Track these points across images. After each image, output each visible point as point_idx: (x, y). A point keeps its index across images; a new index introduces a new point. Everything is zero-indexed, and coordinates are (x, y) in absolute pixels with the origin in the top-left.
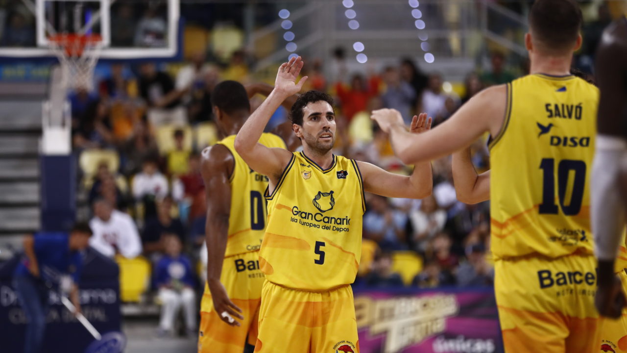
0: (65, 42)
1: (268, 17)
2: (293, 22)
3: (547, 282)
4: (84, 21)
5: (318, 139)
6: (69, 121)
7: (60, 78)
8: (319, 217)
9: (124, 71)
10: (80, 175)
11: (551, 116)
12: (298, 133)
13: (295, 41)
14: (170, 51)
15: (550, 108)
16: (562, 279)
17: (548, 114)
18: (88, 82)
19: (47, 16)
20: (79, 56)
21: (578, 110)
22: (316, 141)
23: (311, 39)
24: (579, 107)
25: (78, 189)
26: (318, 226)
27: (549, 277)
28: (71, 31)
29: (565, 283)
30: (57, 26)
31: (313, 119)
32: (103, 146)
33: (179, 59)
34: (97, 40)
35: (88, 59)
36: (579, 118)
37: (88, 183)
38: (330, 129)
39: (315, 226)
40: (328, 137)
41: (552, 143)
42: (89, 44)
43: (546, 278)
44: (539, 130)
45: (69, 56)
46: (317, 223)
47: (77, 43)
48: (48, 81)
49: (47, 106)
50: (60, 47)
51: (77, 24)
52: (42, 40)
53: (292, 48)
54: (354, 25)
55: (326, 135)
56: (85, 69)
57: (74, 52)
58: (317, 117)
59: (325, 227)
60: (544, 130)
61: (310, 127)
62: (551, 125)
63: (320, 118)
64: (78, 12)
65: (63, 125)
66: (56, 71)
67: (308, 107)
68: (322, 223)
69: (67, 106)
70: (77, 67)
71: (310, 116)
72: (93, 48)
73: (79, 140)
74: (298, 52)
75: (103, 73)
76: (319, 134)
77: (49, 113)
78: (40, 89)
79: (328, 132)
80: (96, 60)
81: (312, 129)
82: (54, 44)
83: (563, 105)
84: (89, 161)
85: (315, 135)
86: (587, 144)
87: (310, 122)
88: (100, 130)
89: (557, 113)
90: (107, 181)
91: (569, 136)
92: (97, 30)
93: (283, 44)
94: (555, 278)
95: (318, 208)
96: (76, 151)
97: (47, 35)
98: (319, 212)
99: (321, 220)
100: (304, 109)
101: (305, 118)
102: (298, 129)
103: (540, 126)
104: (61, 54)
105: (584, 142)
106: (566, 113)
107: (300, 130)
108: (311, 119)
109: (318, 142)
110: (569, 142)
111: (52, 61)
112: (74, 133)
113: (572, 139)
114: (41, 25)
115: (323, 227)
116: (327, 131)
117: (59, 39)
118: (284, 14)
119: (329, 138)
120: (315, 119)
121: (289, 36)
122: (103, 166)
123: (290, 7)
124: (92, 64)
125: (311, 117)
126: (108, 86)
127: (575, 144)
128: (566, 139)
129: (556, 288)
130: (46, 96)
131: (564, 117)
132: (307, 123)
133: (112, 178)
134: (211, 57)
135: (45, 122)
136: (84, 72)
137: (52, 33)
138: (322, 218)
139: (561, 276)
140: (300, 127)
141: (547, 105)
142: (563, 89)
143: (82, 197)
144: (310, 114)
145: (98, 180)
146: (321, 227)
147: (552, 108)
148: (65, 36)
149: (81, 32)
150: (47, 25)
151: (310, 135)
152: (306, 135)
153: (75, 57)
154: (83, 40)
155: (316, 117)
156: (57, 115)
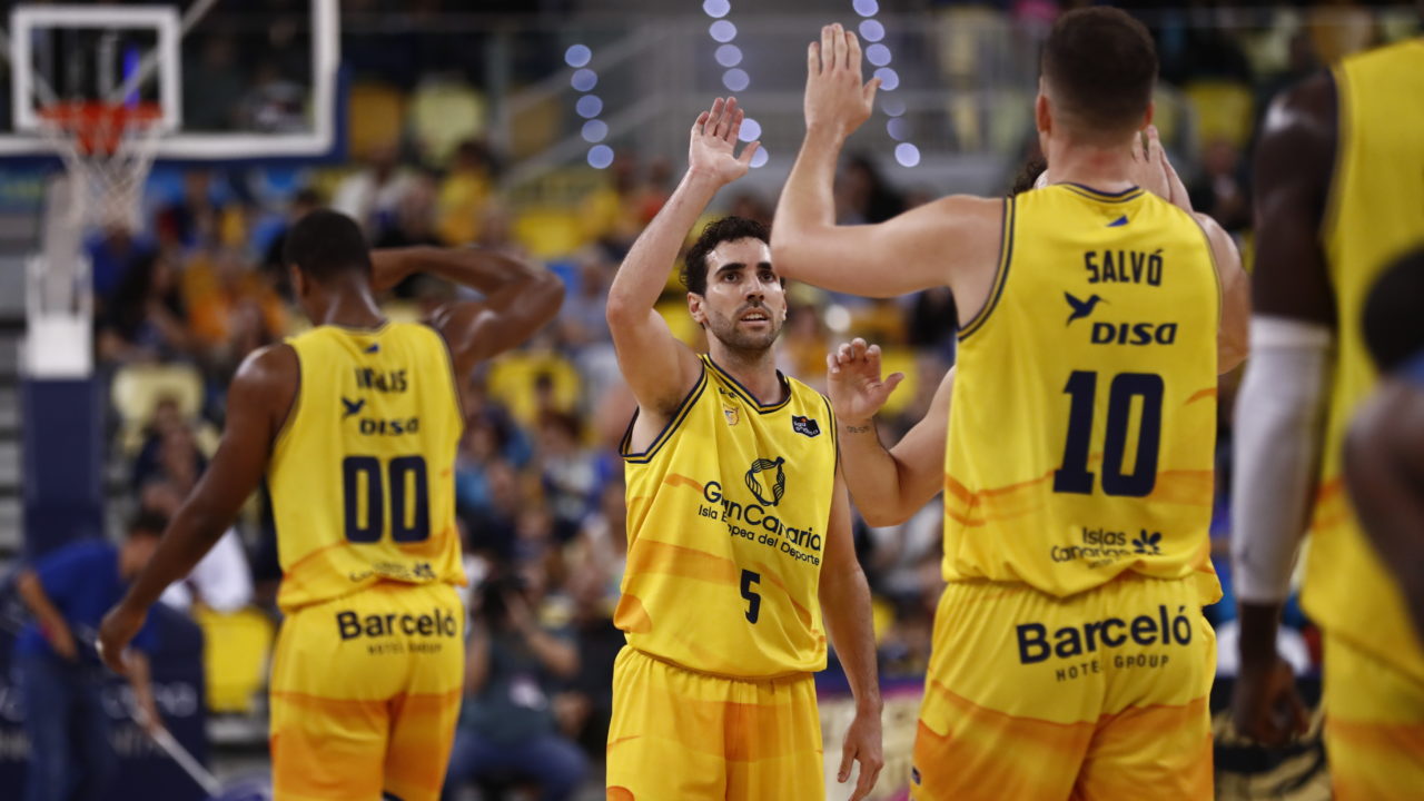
0: (77, 118)
1: (540, 64)
2: (598, 74)
3: (1034, 650)
4: (121, 74)
5: (736, 323)
6: (87, 302)
7: (66, 203)
8: (754, 515)
9: (215, 187)
10: (114, 422)
11: (1094, 280)
12: (697, 313)
13: (603, 116)
14: (316, 139)
15: (1094, 261)
16: (1072, 641)
17: (1091, 274)
18: (130, 211)
19: (36, 63)
20: (110, 153)
21: (1155, 263)
22: (732, 328)
23: (639, 114)
24: (1156, 258)
25: (108, 456)
26: (750, 536)
27: (1041, 641)
28: (91, 95)
29: (1077, 650)
30: (59, 85)
31: (727, 280)
32: (166, 356)
33: (338, 159)
34: (150, 117)
35: (130, 160)
36: (1155, 281)
37: (132, 441)
38: (764, 302)
39: (743, 533)
40: (760, 319)
41: (1095, 339)
42: (132, 124)
43: (1033, 642)
44: (1070, 310)
45: (88, 152)
46: (749, 528)
47: (105, 123)
48: (39, 209)
49: (36, 267)
50: (66, 132)
51: (106, 79)
52: (24, 116)
53: (595, 133)
54: (738, 81)
55: (754, 313)
56: (124, 182)
57: (99, 144)
58: (737, 273)
59: (765, 538)
60: (1081, 308)
61: (720, 296)
62: (1094, 299)
63: (742, 275)
64: (107, 53)
65: (74, 309)
66: (57, 188)
67: (718, 254)
68: (759, 530)
69: (82, 268)
70: (107, 178)
71: (719, 272)
72: (142, 133)
73: (111, 344)
74: (609, 142)
75: (166, 191)
76: (738, 312)
77: (42, 284)
78: (20, 227)
79: (760, 307)
80: (149, 161)
81: (723, 301)
82: (52, 126)
83: (1121, 254)
84: (134, 394)
85: (729, 314)
86: (1171, 340)
87: (720, 285)
88: (159, 320)
89: (1109, 271)
90: (176, 438)
91: (1133, 321)
92: (150, 95)
93: (575, 124)
94: (1052, 641)
95: (755, 494)
96: (104, 368)
97: (37, 105)
98: (758, 503)
99: (759, 522)
100: (708, 256)
101: (711, 278)
102: (698, 305)
103: (1071, 300)
104: (69, 149)
105: (1166, 334)
106: (1129, 271)
107: (701, 305)
108: (722, 279)
109: (736, 331)
110: (1131, 335)
111: (46, 165)
112: (99, 328)
113: (1139, 329)
114: (24, 82)
115: (762, 539)
116: (756, 305)
117: (63, 114)
118: (578, 57)
119: (762, 322)
120: (731, 278)
121: (589, 106)
122: (167, 403)
123: (594, 41)
124: (140, 171)
125: (722, 273)
126: (176, 221)
127: (1145, 339)
128: (1124, 327)
129: (1054, 661)
130: (32, 244)
131: (1124, 279)
132: (715, 288)
133: (186, 431)
134: (409, 154)
135: (32, 303)
136: (123, 190)
137: (49, 100)
138: (762, 517)
139: (1067, 636)
140: (701, 299)
141: (1089, 255)
142: (1123, 221)
143: (118, 473)
144: (719, 267)
145: (154, 435)
146: (756, 538)
147: (1098, 261)
148: (77, 108)
149: (117, 96)
150: (36, 84)
151: (719, 315)
152: (712, 318)
153: (101, 154)
154: (120, 117)
155: (733, 272)
156: (61, 288)
